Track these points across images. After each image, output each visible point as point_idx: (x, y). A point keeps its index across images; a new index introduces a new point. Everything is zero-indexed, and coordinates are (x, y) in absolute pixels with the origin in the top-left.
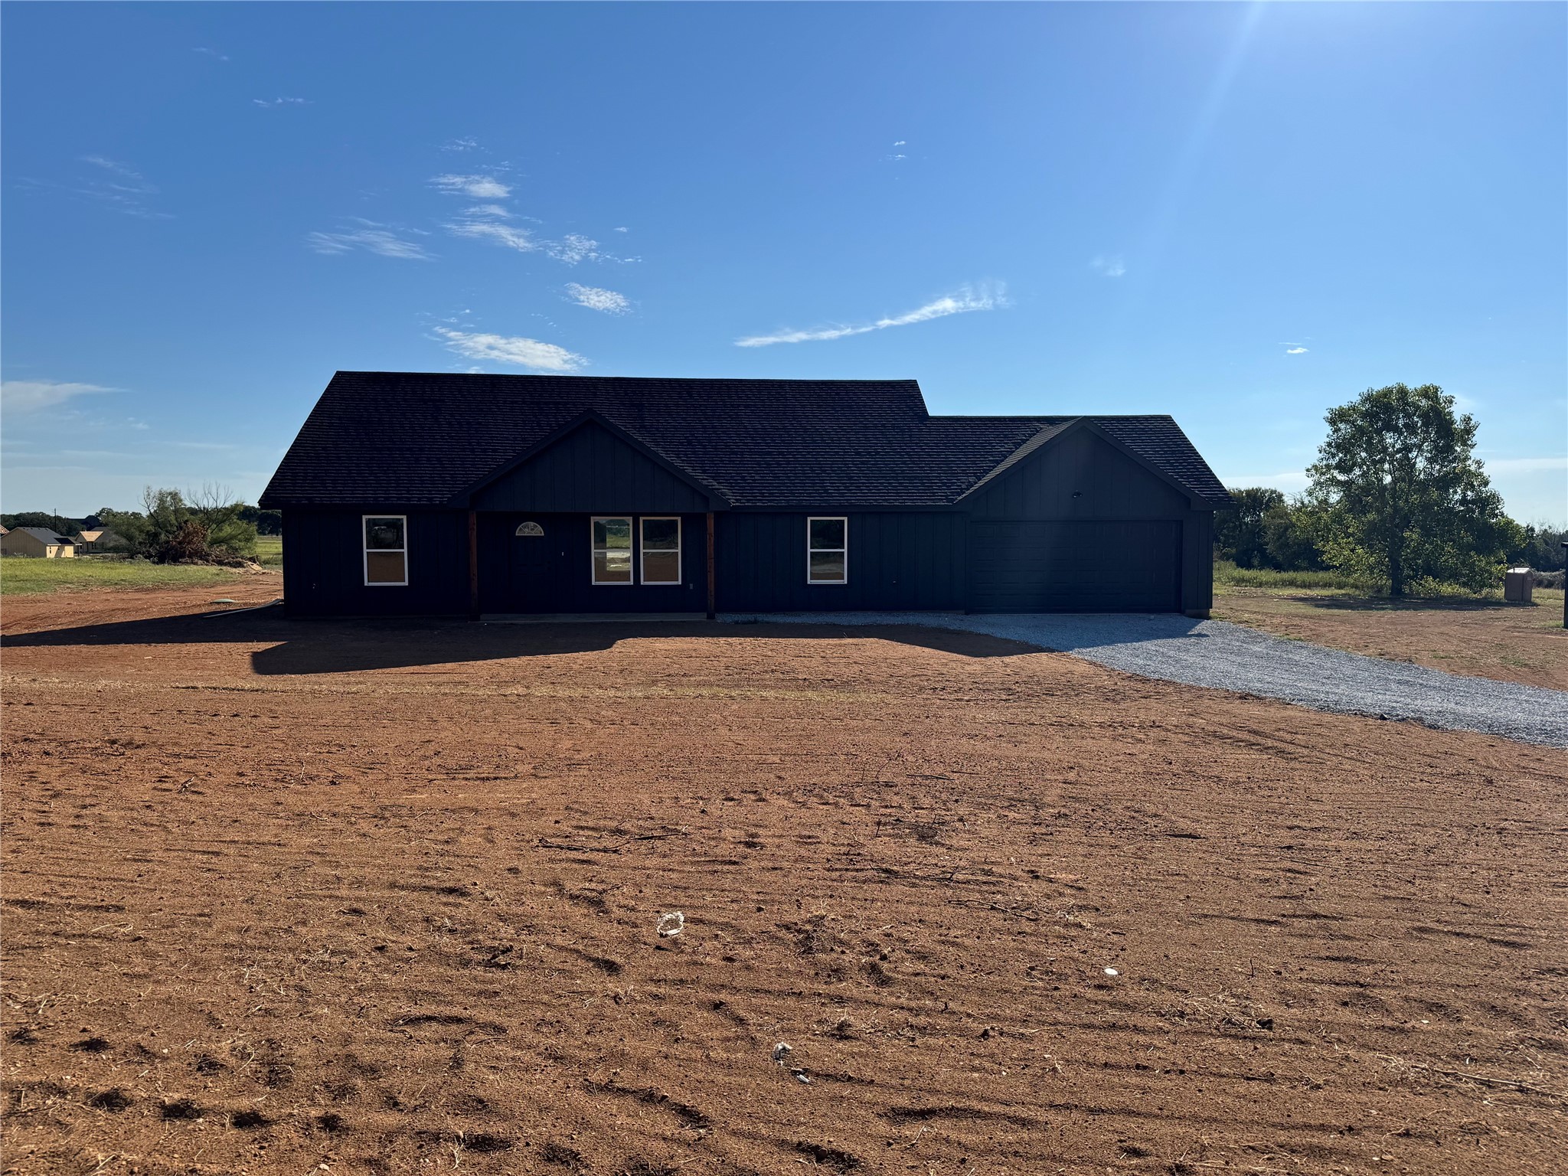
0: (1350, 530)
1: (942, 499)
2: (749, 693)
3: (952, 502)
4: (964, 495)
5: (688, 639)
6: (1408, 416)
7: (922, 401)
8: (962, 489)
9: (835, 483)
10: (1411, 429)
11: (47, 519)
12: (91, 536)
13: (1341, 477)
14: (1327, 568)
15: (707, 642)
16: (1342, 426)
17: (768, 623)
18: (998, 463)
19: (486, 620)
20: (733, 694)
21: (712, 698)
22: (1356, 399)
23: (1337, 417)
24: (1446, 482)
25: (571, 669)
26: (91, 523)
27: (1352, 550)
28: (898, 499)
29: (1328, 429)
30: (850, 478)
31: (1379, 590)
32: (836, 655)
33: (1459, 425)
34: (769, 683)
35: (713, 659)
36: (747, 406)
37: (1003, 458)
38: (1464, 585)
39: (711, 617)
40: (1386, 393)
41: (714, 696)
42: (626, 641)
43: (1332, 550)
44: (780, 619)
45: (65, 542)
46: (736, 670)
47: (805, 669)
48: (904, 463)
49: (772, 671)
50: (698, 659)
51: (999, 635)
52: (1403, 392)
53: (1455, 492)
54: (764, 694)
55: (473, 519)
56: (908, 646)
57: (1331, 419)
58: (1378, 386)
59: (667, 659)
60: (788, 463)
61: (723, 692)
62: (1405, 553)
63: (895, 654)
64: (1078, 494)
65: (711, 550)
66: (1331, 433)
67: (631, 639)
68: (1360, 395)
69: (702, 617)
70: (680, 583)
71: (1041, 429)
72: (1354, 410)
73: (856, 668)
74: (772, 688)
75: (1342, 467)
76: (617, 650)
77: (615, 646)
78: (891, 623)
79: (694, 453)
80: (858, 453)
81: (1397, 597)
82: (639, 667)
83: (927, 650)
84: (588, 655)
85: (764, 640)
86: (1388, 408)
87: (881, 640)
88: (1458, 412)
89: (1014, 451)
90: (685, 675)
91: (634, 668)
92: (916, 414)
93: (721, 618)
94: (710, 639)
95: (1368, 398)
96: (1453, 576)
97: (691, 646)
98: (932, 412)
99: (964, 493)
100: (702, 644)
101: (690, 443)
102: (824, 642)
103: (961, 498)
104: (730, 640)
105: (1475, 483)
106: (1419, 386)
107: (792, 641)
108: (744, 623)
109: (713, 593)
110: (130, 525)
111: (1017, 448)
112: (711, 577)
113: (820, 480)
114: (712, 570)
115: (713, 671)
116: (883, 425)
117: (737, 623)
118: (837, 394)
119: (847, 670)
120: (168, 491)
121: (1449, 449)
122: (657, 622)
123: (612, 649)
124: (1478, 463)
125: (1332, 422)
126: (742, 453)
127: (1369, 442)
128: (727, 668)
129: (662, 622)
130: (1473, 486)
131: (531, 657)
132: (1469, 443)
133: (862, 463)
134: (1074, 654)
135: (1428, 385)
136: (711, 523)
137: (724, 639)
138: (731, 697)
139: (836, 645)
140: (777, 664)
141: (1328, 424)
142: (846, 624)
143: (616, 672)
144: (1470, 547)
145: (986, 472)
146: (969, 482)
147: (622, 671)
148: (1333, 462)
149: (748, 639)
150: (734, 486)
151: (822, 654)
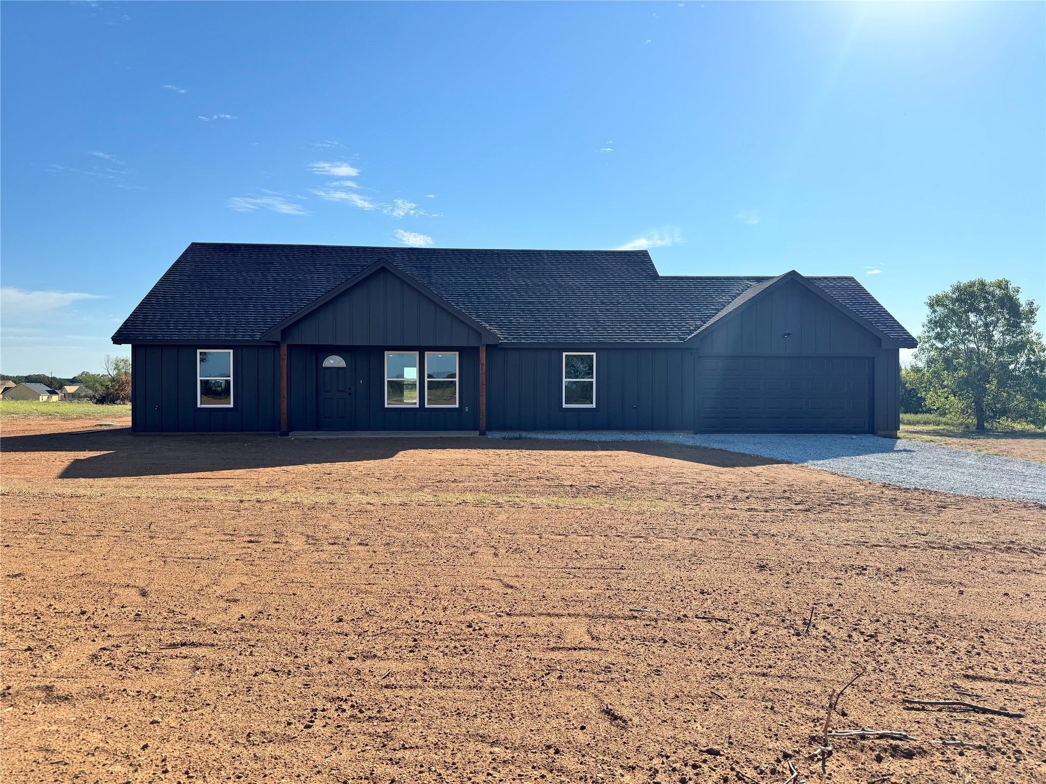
0: (945, 383)
1: (675, 338)
2: (517, 500)
3: (683, 340)
4: (693, 335)
5: (461, 450)
6: (987, 301)
7: (652, 265)
8: (690, 330)
9: (585, 325)
10: (990, 310)
11: (46, 379)
12: (71, 389)
13: (939, 345)
14: (929, 411)
15: (478, 453)
16: (938, 309)
17: (530, 439)
18: (718, 310)
19: (293, 436)
20: (500, 501)
21: (476, 505)
22: (948, 290)
23: (935, 303)
24: (1015, 349)
25: (349, 475)
26: (73, 382)
27: (946, 398)
28: (638, 338)
29: (928, 311)
30: (598, 322)
31: (967, 427)
32: (595, 465)
33: (1024, 307)
34: (537, 489)
35: (483, 467)
36: (513, 269)
37: (722, 307)
38: (1033, 422)
39: (483, 433)
40: (972, 285)
41: (479, 504)
42: (406, 452)
43: (931, 398)
44: (541, 436)
45: (53, 392)
46: (503, 477)
47: (568, 476)
48: (641, 310)
49: (538, 478)
50: (469, 467)
51: (732, 450)
52: (983, 284)
53: (1021, 356)
54: (534, 501)
55: (284, 350)
56: (657, 457)
57: (930, 304)
58: (965, 281)
59: (441, 467)
60: (547, 310)
61: (489, 498)
62: (988, 399)
63: (648, 464)
64: (789, 334)
65: (483, 378)
66: (930, 314)
67: (412, 450)
68: (951, 286)
69: (476, 434)
70: (457, 406)
71: (751, 285)
72: (947, 297)
73: (617, 476)
74: (541, 494)
75: (938, 337)
76: (398, 459)
77: (397, 456)
78: (635, 439)
79: (471, 302)
80: (603, 303)
81: (981, 431)
82: (413, 474)
83: (676, 461)
84: (370, 463)
85: (528, 452)
86: (972, 295)
87: (631, 453)
88: (1023, 299)
89: (731, 302)
90: (455, 481)
91: (408, 474)
92: (648, 275)
93: (491, 435)
94: (481, 451)
95: (958, 289)
96: (1022, 415)
97: (463, 456)
98: (661, 273)
99: (693, 333)
100: (475, 455)
101: (467, 295)
102: (581, 453)
103: (690, 337)
104: (498, 451)
105: (1036, 350)
106: (993, 281)
107: (552, 452)
108: (510, 439)
109: (484, 414)
110: (96, 381)
111: (733, 300)
112: (483, 400)
113: (573, 323)
114: (484, 394)
115: (482, 478)
116: (623, 283)
117: (504, 438)
118: (585, 260)
119: (608, 478)
120: (122, 359)
121: (1017, 325)
122: (437, 438)
123: (393, 458)
124: (1039, 335)
125: (931, 306)
126: (509, 303)
127: (960, 320)
128: (495, 474)
129: (441, 437)
130: (1034, 352)
131: (317, 465)
132: (1032, 320)
133: (607, 310)
134: (809, 464)
135: (1001, 279)
136: (483, 355)
137: (493, 450)
138: (498, 503)
139: (592, 457)
140: (541, 472)
141: (928, 307)
142: (596, 440)
143: (391, 479)
144: (1035, 395)
145: (710, 317)
146: (696, 325)
147: (395, 478)
148: (933, 334)
149: (514, 451)
150: (502, 328)
151: (581, 463)
